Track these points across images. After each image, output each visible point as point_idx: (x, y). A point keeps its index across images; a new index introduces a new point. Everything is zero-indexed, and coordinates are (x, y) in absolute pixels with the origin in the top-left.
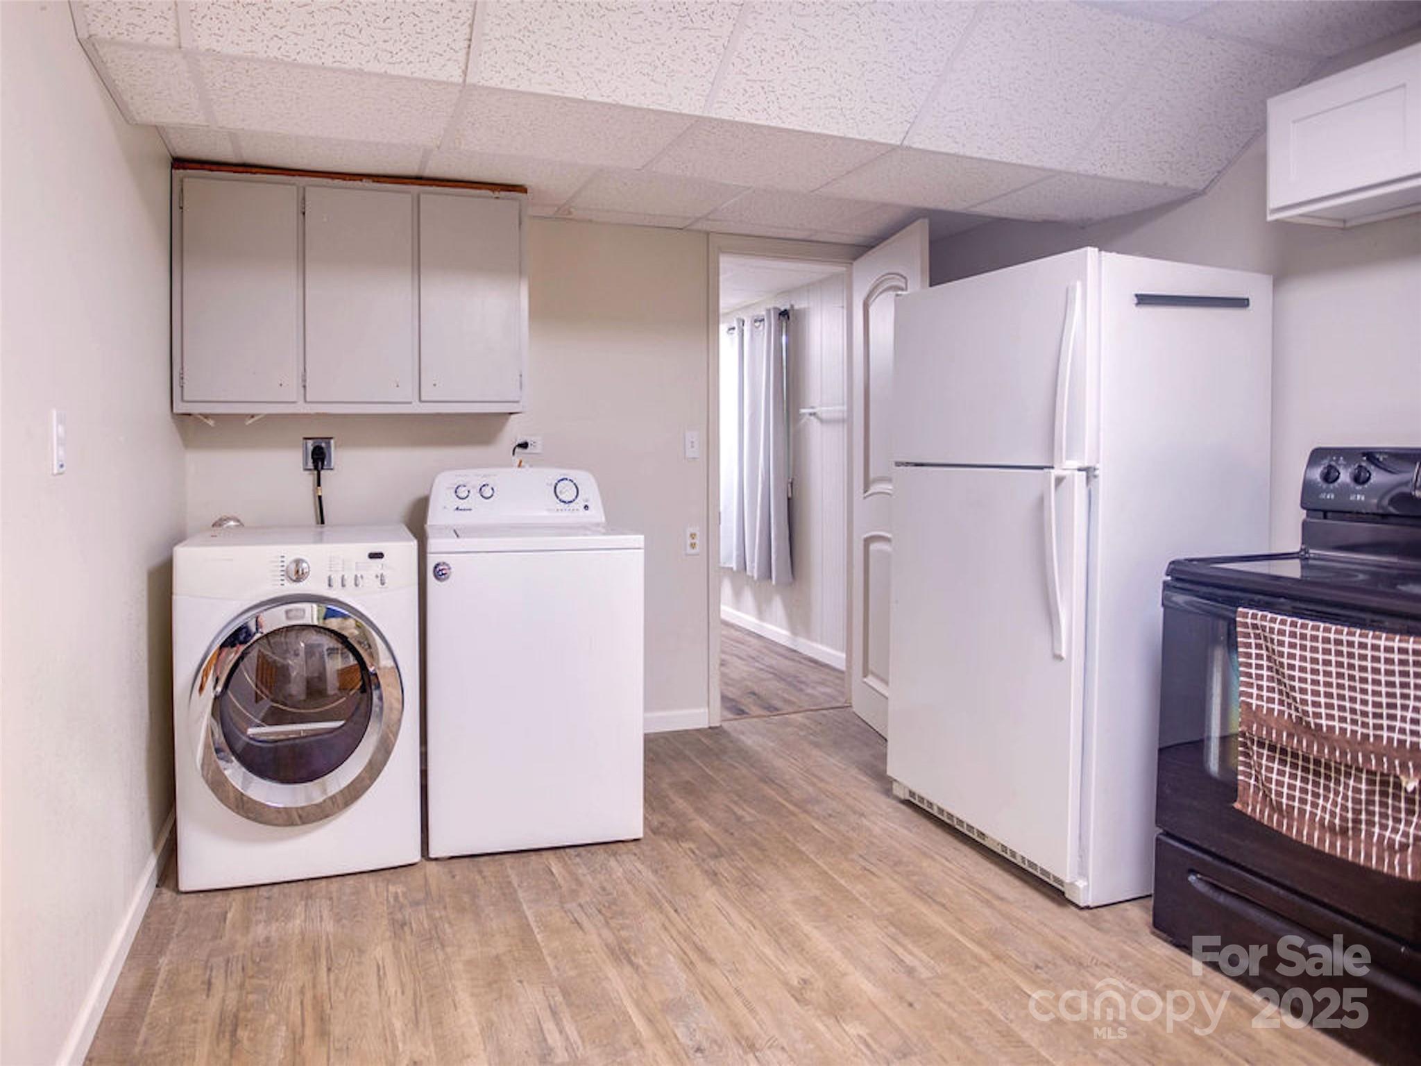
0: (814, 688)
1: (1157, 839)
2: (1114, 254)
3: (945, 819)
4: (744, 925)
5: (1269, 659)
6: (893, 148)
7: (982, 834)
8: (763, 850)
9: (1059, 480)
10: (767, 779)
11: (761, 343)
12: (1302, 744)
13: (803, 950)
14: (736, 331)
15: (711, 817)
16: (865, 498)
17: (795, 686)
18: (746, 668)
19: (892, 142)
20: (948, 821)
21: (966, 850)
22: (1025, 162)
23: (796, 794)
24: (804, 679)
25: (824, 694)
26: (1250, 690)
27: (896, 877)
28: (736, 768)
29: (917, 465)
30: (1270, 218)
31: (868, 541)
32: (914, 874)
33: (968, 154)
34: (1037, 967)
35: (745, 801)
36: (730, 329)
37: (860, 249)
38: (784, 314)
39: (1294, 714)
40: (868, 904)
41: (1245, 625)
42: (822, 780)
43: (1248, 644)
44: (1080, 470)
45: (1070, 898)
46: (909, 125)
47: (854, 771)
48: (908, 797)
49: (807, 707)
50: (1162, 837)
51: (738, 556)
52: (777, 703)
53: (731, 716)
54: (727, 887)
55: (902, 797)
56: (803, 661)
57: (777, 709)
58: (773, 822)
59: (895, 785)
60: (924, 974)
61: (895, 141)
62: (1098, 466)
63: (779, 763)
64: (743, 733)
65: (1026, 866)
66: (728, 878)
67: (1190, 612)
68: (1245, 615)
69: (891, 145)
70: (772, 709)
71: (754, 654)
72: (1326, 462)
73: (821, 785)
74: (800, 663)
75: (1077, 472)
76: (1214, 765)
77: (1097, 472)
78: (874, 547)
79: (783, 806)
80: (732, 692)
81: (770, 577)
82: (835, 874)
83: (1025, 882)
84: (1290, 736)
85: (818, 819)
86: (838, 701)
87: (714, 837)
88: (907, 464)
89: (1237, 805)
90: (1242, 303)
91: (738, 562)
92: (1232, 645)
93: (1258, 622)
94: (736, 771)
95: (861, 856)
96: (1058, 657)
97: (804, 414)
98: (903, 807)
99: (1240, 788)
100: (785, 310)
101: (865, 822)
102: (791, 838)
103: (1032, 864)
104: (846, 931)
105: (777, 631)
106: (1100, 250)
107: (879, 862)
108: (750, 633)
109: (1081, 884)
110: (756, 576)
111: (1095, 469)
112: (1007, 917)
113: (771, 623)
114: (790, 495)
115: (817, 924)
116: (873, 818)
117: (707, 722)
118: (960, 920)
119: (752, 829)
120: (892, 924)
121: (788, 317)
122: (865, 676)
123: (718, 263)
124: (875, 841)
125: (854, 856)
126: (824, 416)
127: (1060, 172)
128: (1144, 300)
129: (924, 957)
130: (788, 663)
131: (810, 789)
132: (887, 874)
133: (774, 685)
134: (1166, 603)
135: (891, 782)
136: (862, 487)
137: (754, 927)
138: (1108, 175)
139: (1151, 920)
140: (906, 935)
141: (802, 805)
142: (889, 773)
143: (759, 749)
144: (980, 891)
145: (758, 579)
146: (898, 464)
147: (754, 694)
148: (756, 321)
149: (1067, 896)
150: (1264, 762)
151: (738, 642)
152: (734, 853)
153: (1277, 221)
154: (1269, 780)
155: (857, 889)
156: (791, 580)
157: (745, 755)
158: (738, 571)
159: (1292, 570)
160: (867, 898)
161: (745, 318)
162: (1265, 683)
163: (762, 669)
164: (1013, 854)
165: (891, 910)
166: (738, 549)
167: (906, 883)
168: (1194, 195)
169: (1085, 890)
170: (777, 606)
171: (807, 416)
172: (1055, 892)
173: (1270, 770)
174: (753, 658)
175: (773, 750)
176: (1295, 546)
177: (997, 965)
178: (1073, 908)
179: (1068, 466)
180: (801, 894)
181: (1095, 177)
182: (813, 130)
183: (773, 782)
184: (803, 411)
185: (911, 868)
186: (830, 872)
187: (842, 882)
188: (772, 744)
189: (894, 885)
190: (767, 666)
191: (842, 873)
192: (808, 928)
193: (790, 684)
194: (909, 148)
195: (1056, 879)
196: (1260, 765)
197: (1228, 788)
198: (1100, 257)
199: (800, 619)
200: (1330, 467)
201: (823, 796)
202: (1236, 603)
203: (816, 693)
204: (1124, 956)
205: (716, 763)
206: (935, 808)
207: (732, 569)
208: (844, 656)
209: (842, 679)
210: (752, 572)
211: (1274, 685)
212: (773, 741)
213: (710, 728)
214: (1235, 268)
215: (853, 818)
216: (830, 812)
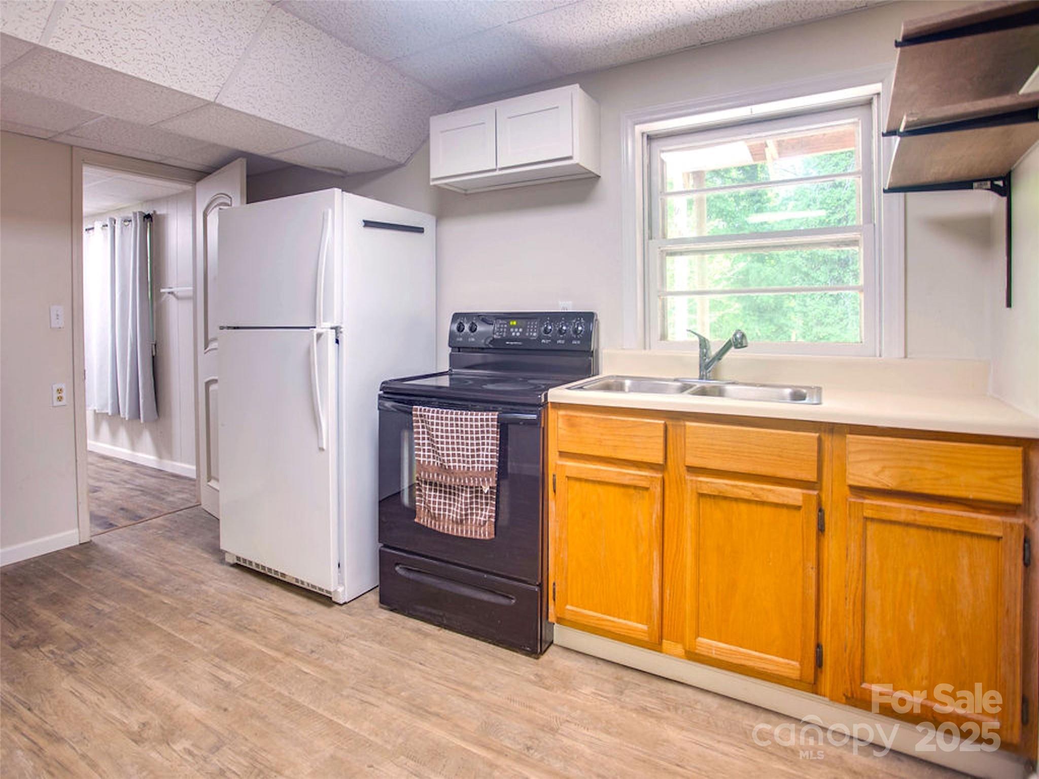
0: (173, 496)
1: (380, 551)
2: (351, 195)
3: (260, 570)
4: (94, 698)
5: (428, 434)
6: (208, 104)
7: (283, 575)
8: (118, 632)
9: (319, 336)
10: (127, 575)
11: (129, 237)
12: (443, 479)
13: (145, 700)
14: (108, 229)
15: (73, 619)
16: (205, 353)
17: (158, 498)
18: (117, 490)
19: (208, 99)
20: (262, 571)
21: (274, 588)
22: (300, 128)
23: (150, 580)
24: (166, 490)
25: (179, 499)
26: (419, 453)
27: (223, 621)
28: (100, 571)
29: (235, 328)
30: (432, 183)
31: (208, 384)
32: (236, 614)
33: (263, 117)
34: (312, 652)
35: (106, 596)
36: (104, 226)
37: (201, 174)
38: (148, 217)
39: (439, 462)
40: (199, 646)
41: (417, 416)
42: (172, 564)
43: (418, 425)
44: (332, 328)
45: (336, 600)
46: (219, 89)
47: (199, 552)
48: (236, 561)
49: (166, 511)
50: (382, 549)
51: (113, 404)
52: (141, 512)
53: (100, 530)
54: (82, 672)
55: (231, 562)
56: (166, 477)
57: (141, 518)
58: (128, 608)
59: (227, 556)
60: (237, 683)
61: (210, 98)
62: (342, 326)
63: (139, 559)
64: (110, 542)
65: (310, 588)
66: (84, 664)
67: (393, 411)
68: (416, 410)
69: (206, 101)
70: (138, 518)
71: (126, 477)
72: (459, 321)
73: (171, 568)
74: (164, 478)
75: (330, 330)
76: (406, 500)
77: (342, 330)
78: (213, 387)
79: (138, 591)
80: (104, 511)
81: (139, 418)
82: (176, 632)
83: (309, 598)
84: (438, 475)
85: (166, 595)
86: (191, 502)
87: (74, 634)
88: (229, 328)
89: (416, 520)
90: (420, 230)
91: (113, 408)
92: (411, 428)
93: (423, 413)
94: (101, 574)
95: (198, 613)
96: (322, 449)
97: (164, 293)
98: (232, 569)
99: (417, 510)
100: (149, 214)
101: (204, 587)
102: (143, 615)
103: (313, 586)
104: (182, 674)
105: (147, 457)
106: (343, 191)
107: (211, 614)
108: (125, 462)
109: (340, 589)
110: (127, 419)
111: (341, 328)
112: (296, 625)
113: (142, 452)
114: (154, 353)
115: (157, 676)
116: (210, 583)
117: (77, 540)
118: (265, 637)
119: (109, 618)
120: (217, 656)
121: (152, 221)
122: (209, 481)
123: (82, 172)
124: (209, 599)
125: (192, 615)
126: (179, 294)
127: (322, 139)
128: (368, 224)
129: (238, 672)
130: (153, 480)
131: (163, 573)
132: (216, 621)
133: (141, 499)
134: (381, 407)
135: (224, 554)
136: (203, 346)
137: (104, 697)
138: (351, 145)
139: (378, 598)
140: (226, 660)
141: (154, 588)
142: (222, 548)
143: (123, 552)
144: (279, 613)
145: (129, 419)
146: (222, 328)
147: (122, 509)
148: (125, 221)
149: (333, 599)
150: (427, 492)
151: (115, 470)
152: (91, 641)
153: (435, 186)
154: (429, 501)
155: (193, 639)
156: (157, 417)
157: (110, 560)
158: (113, 415)
159: (445, 382)
160: (200, 643)
161: (116, 218)
162: (426, 448)
163: (132, 489)
164: (303, 583)
165: (217, 646)
166: (113, 397)
167: (230, 623)
168: (400, 166)
169: (342, 594)
170: (147, 438)
171: (167, 295)
172: (324, 599)
173: (430, 496)
174: (125, 482)
175: (135, 550)
176: (445, 367)
177: (288, 660)
178: (337, 606)
179: (324, 326)
180: (147, 657)
181: (344, 145)
182: (142, 77)
183: (132, 575)
184: (162, 290)
185: (234, 611)
186: (173, 632)
187: (182, 637)
188: (133, 546)
189: (221, 627)
190: (137, 486)
191: (182, 631)
192: (150, 682)
193: (154, 496)
194: (219, 105)
195: (327, 592)
196: (425, 494)
197: (412, 512)
198: (342, 196)
199: (164, 446)
200: (461, 323)
201: (173, 576)
202: (412, 403)
203: (176, 500)
204: (363, 626)
205: (84, 572)
206: (254, 564)
207: (107, 414)
208: (194, 468)
209: (194, 485)
210: (124, 414)
211: (430, 448)
212: (135, 544)
213: (81, 544)
214: (419, 210)
215: (195, 587)
216: (176, 587)
